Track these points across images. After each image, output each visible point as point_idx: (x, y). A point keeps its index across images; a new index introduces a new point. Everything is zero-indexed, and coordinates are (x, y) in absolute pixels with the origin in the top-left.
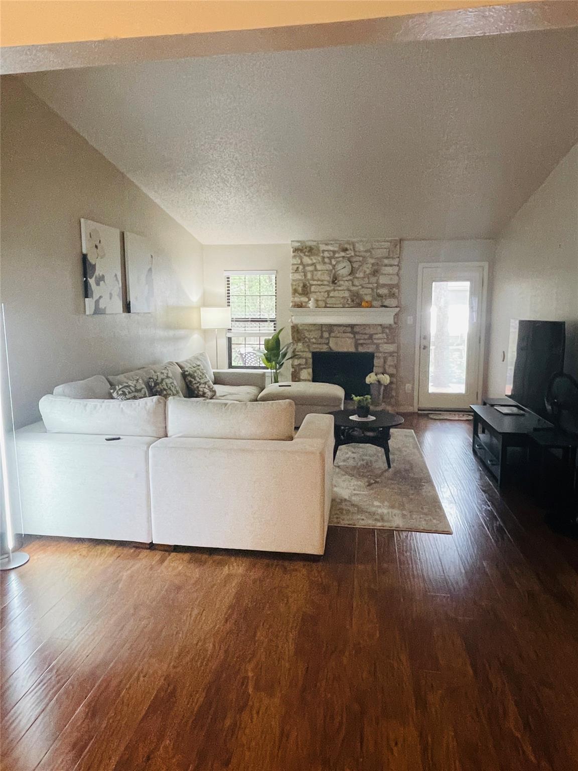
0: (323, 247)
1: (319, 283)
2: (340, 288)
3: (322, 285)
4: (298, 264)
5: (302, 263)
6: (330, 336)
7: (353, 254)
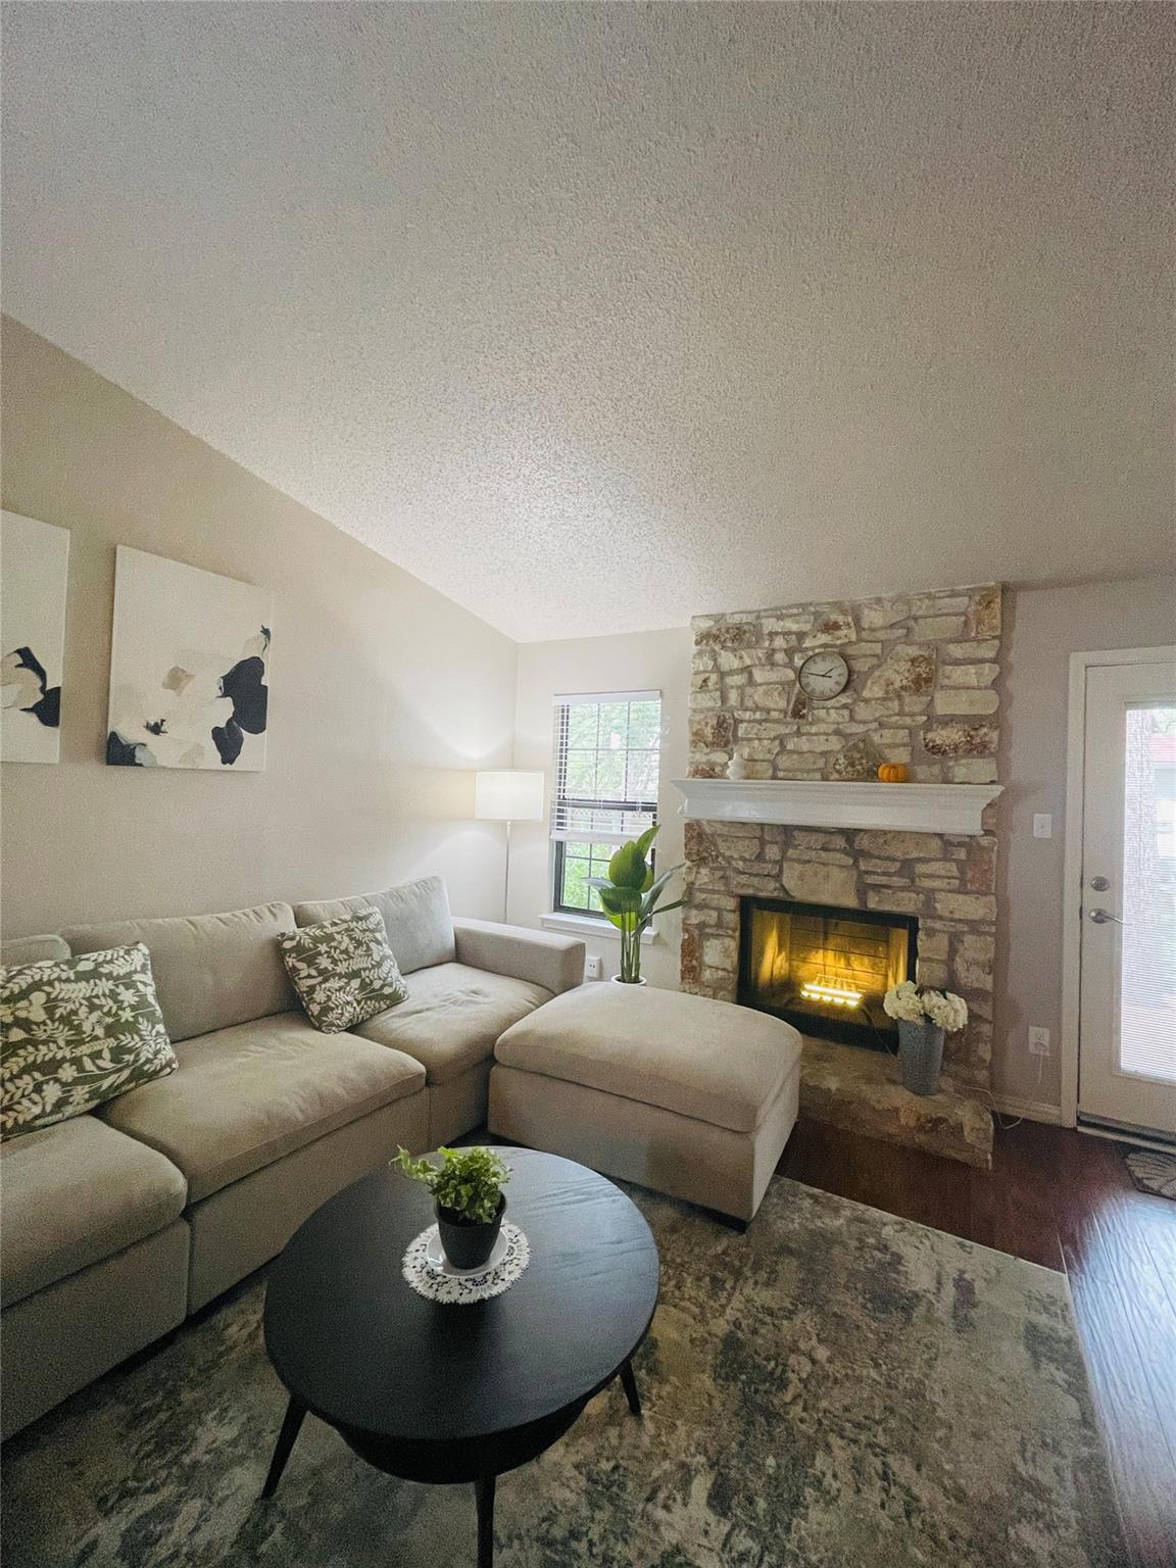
0: (770, 625)
1: (758, 715)
2: (814, 729)
3: (766, 720)
4: (705, 672)
5: (717, 668)
6: (783, 857)
7: (854, 637)
